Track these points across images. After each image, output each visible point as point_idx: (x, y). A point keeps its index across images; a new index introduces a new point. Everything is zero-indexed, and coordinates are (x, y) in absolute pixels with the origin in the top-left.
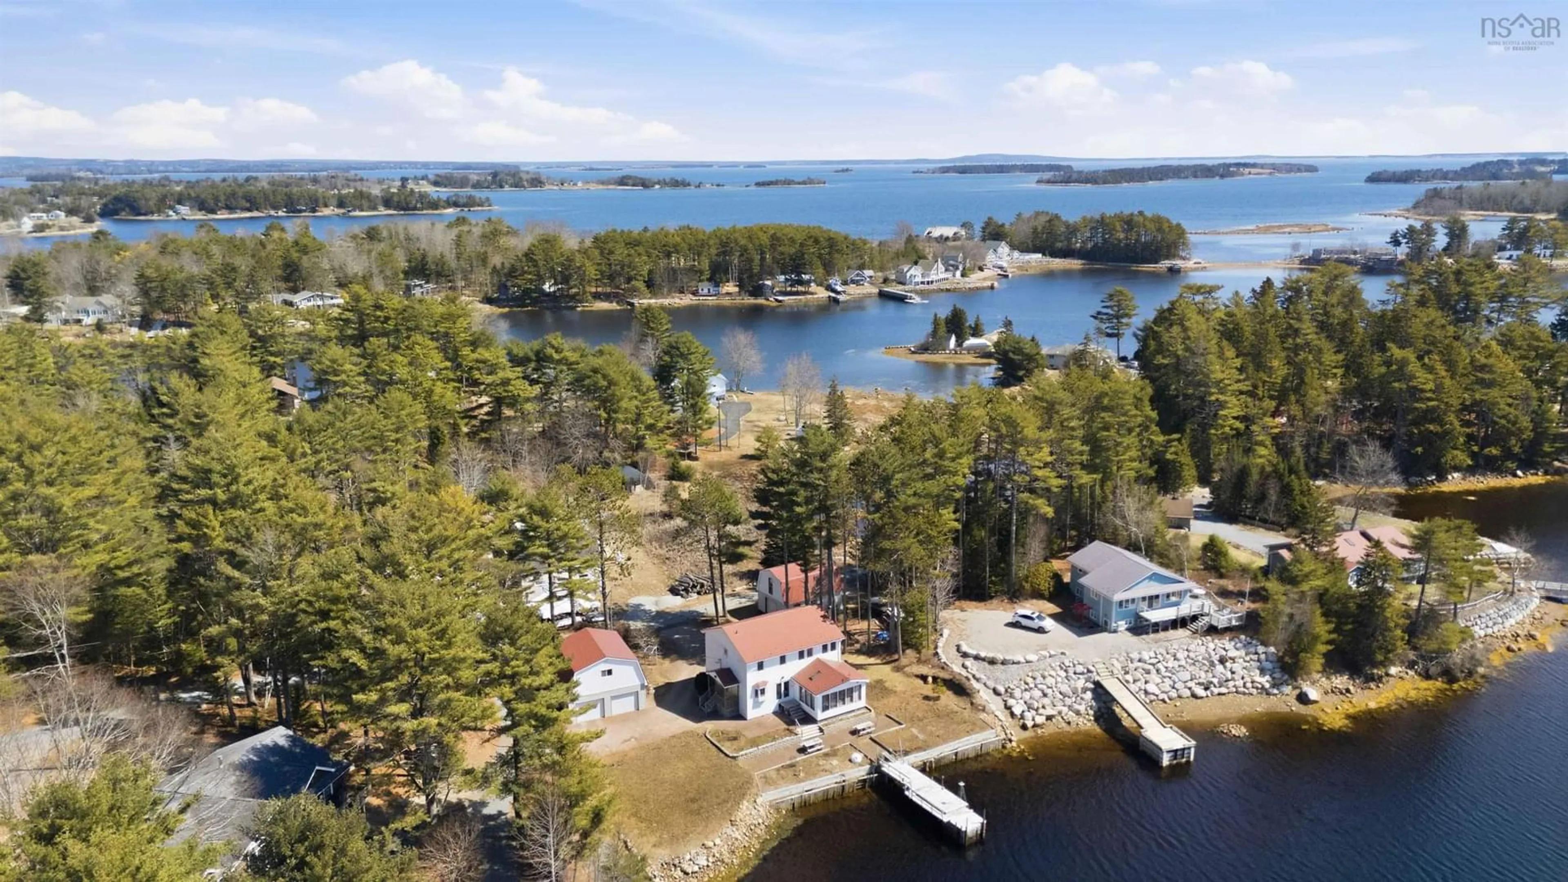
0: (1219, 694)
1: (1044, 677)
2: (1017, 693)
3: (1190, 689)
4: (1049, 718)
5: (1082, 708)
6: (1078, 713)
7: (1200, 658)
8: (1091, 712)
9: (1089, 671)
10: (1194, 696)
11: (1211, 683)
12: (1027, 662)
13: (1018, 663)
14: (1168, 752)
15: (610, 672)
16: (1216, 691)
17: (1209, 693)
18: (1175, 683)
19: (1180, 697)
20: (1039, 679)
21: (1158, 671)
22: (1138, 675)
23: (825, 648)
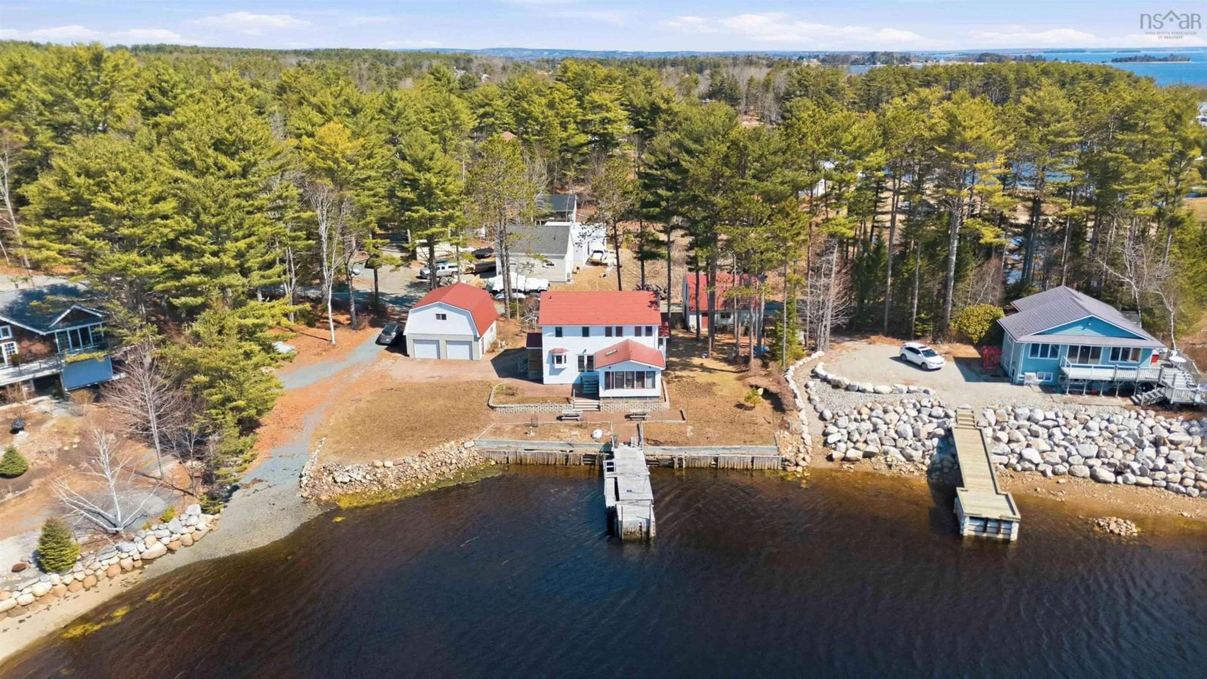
0: (1137, 484)
1: (885, 412)
2: (843, 421)
3: (1091, 467)
4: (868, 455)
5: (917, 455)
6: (909, 459)
7: (1124, 434)
8: (928, 461)
9: (947, 416)
10: (1094, 477)
11: (1129, 467)
12: (875, 392)
13: (863, 391)
14: (972, 518)
15: (444, 317)
16: (1132, 479)
17: (1120, 479)
18: (1070, 454)
19: (1071, 473)
20: (879, 412)
21: (1050, 436)
22: (1018, 435)
23: (638, 332)
